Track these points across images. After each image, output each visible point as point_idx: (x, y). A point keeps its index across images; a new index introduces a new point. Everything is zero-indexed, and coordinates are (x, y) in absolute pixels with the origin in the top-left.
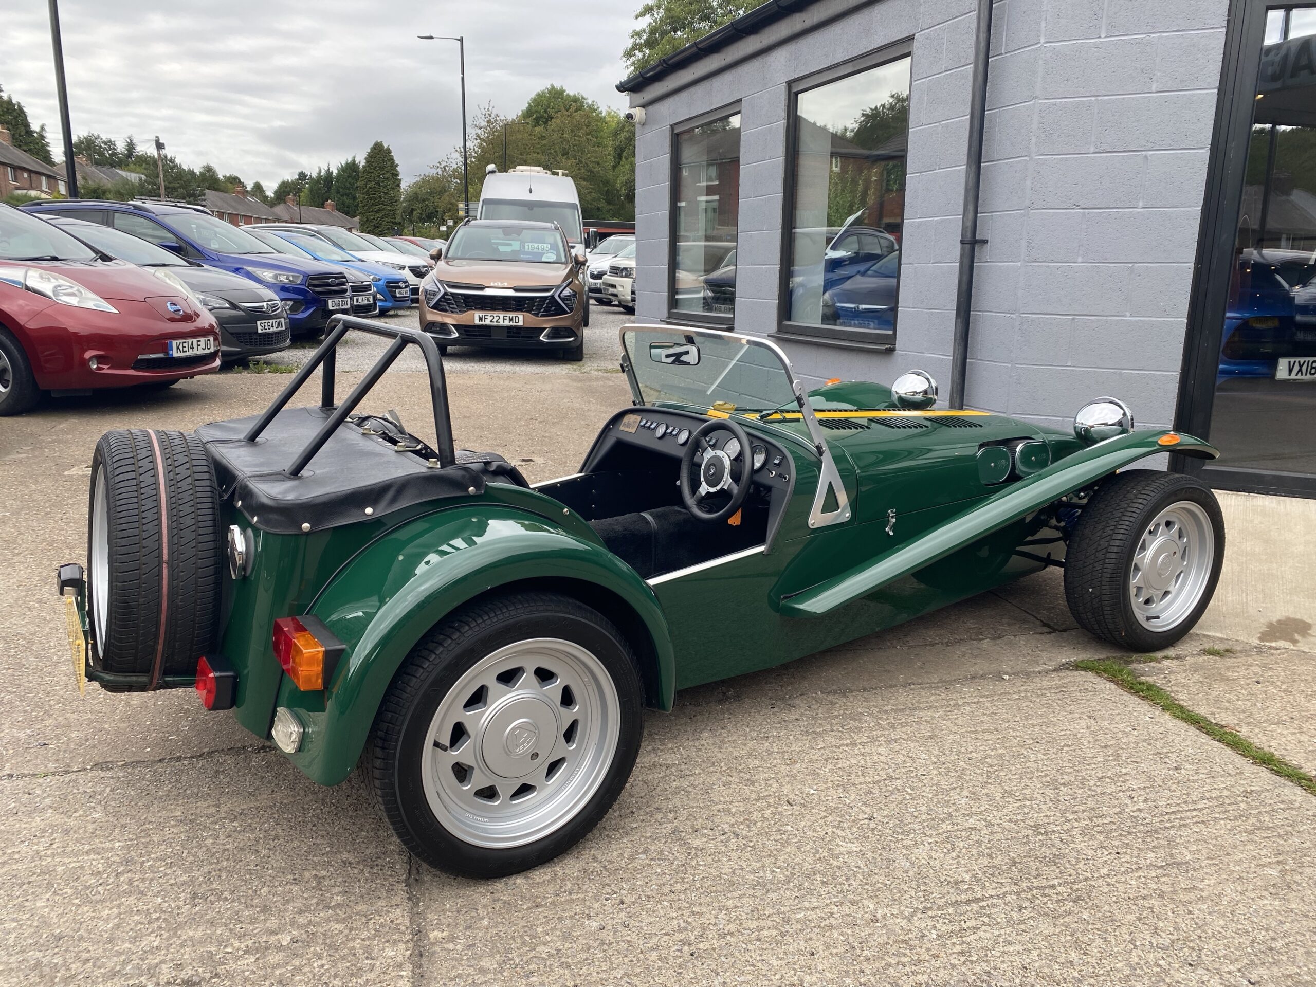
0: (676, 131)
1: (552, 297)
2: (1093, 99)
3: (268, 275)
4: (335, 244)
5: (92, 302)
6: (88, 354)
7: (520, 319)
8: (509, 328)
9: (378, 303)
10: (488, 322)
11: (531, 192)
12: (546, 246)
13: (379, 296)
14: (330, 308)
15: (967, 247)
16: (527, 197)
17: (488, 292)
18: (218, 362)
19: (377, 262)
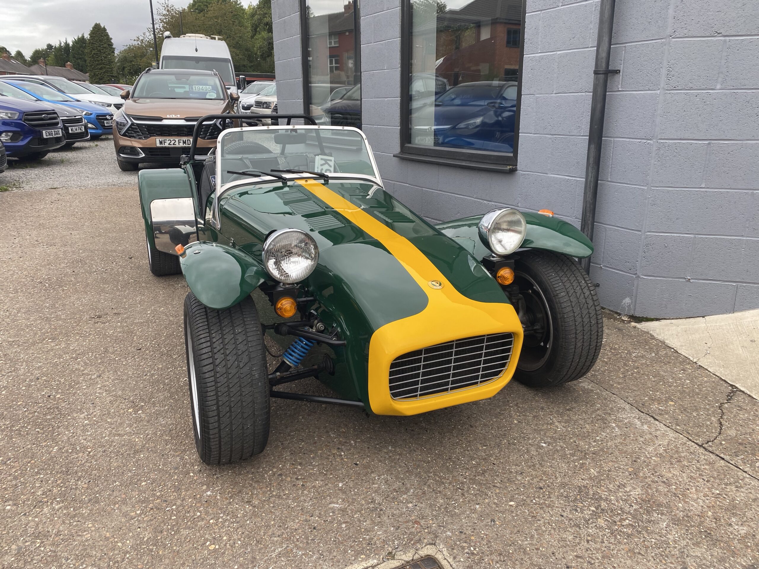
1: (215, 124)
7: (191, 142)
8: (184, 149)
9: (89, 131)
10: (167, 145)
11: (197, 50)
12: (209, 88)
13: (90, 125)
14: (45, 137)
15: (602, 77)
16: (192, 54)
17: (165, 122)
19: (90, 102)
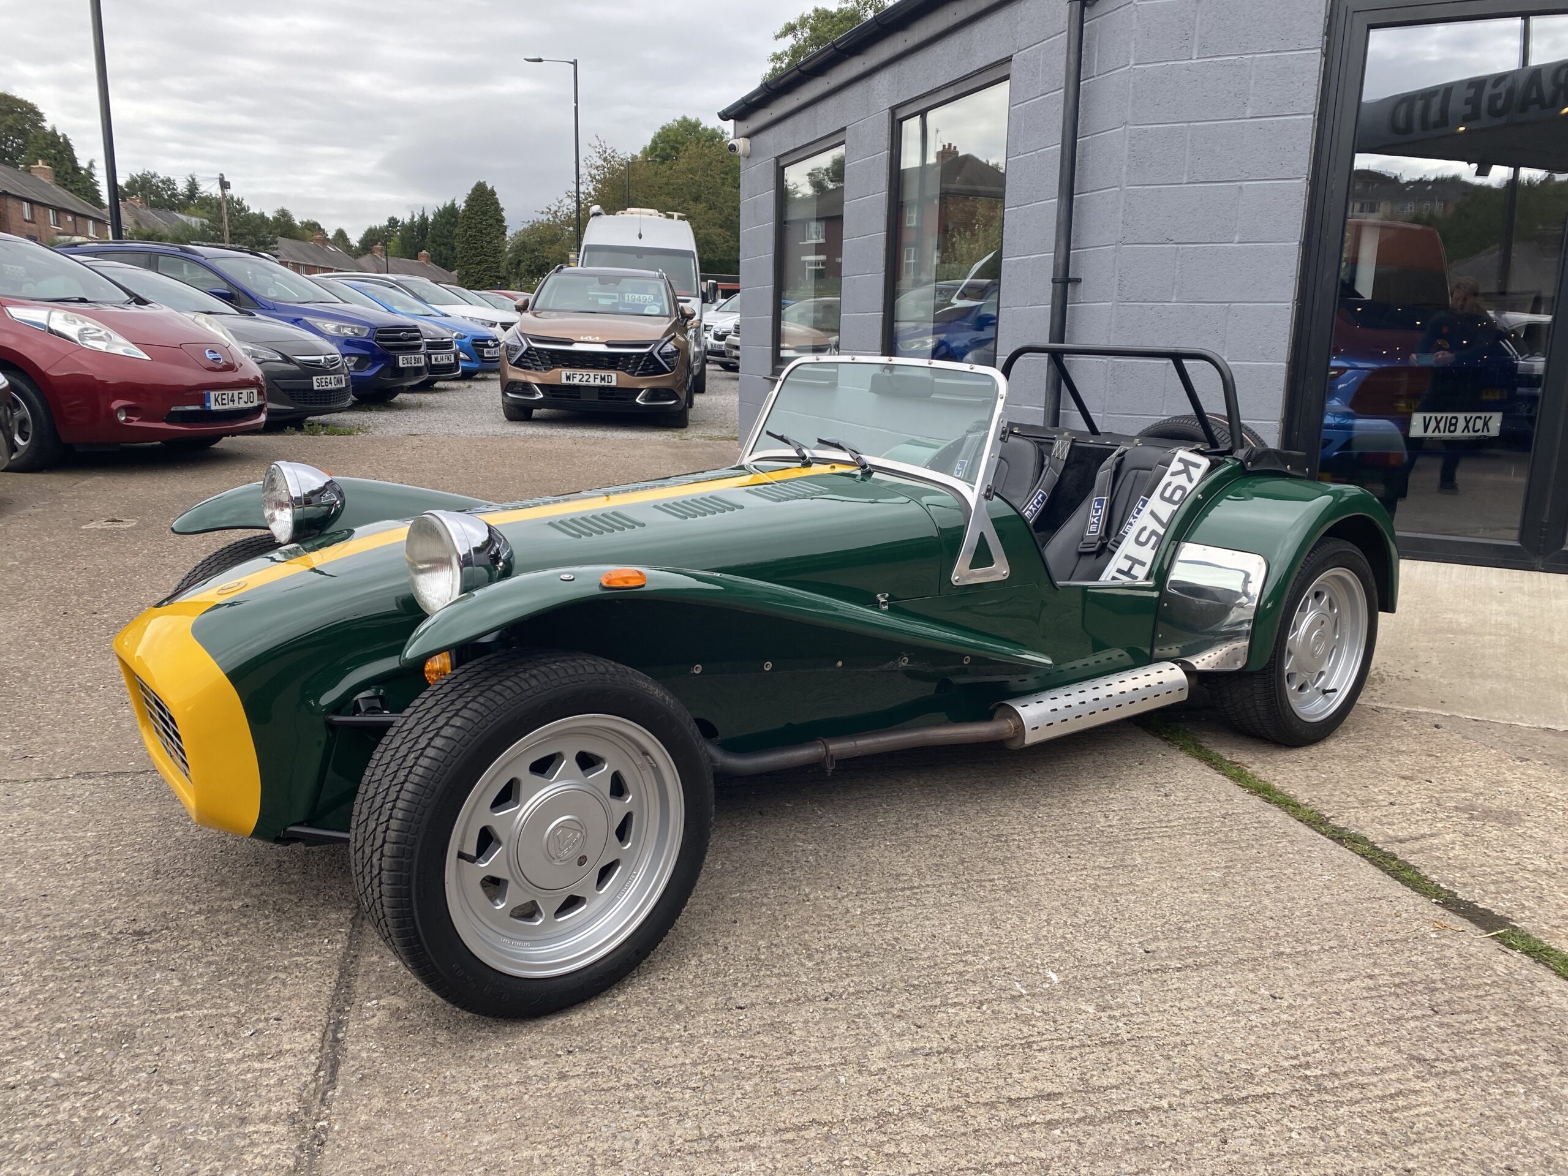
0: (781, 164)
1: (651, 353)
2: (1185, 125)
3: (330, 327)
4: (417, 297)
5: (121, 347)
6: (116, 404)
7: (614, 378)
8: (601, 389)
9: (461, 364)
10: (576, 381)
11: (640, 236)
12: (650, 298)
13: (462, 355)
14: (401, 365)
15: (1059, 286)
16: (636, 243)
17: (577, 347)
18: (263, 418)
19: (464, 317)
